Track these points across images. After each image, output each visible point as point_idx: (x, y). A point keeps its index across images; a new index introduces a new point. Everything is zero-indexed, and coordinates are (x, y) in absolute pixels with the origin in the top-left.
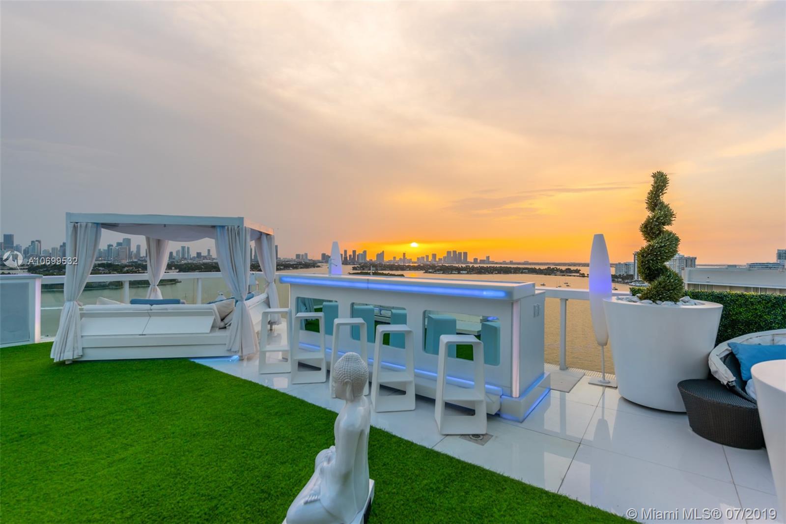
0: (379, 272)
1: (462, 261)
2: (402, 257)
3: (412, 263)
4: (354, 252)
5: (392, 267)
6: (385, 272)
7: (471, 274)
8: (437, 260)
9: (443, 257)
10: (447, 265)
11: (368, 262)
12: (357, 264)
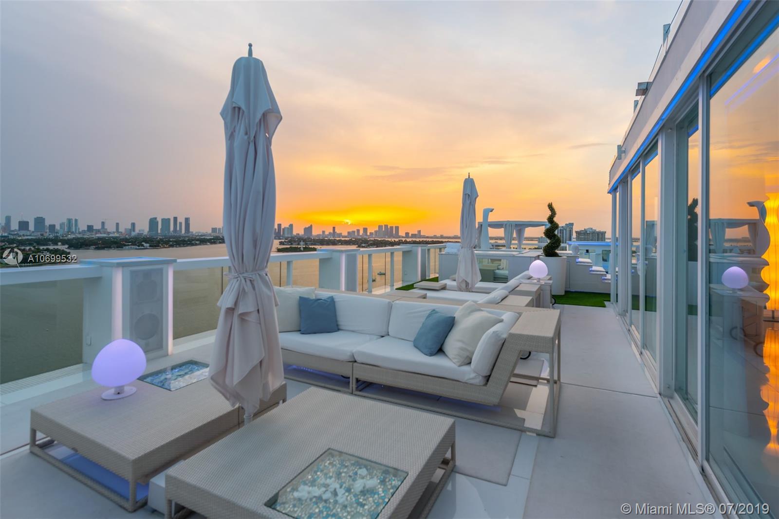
0: (310, 246)
1: (394, 235)
2: (332, 231)
3: (343, 237)
4: (280, 226)
5: (322, 242)
8: (368, 234)
9: (375, 231)
10: (380, 239)
11: (295, 236)
12: (283, 239)
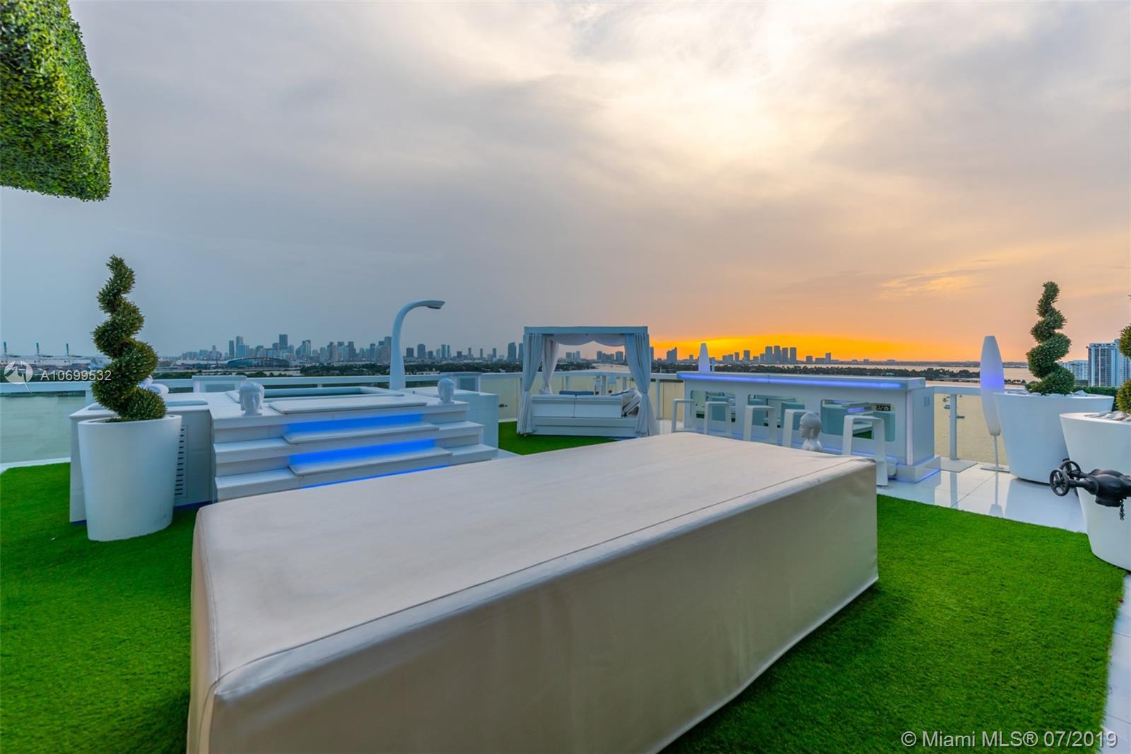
1: (789, 360)
3: (717, 362)
8: (751, 358)
9: (761, 355)
10: (766, 366)
11: (656, 362)
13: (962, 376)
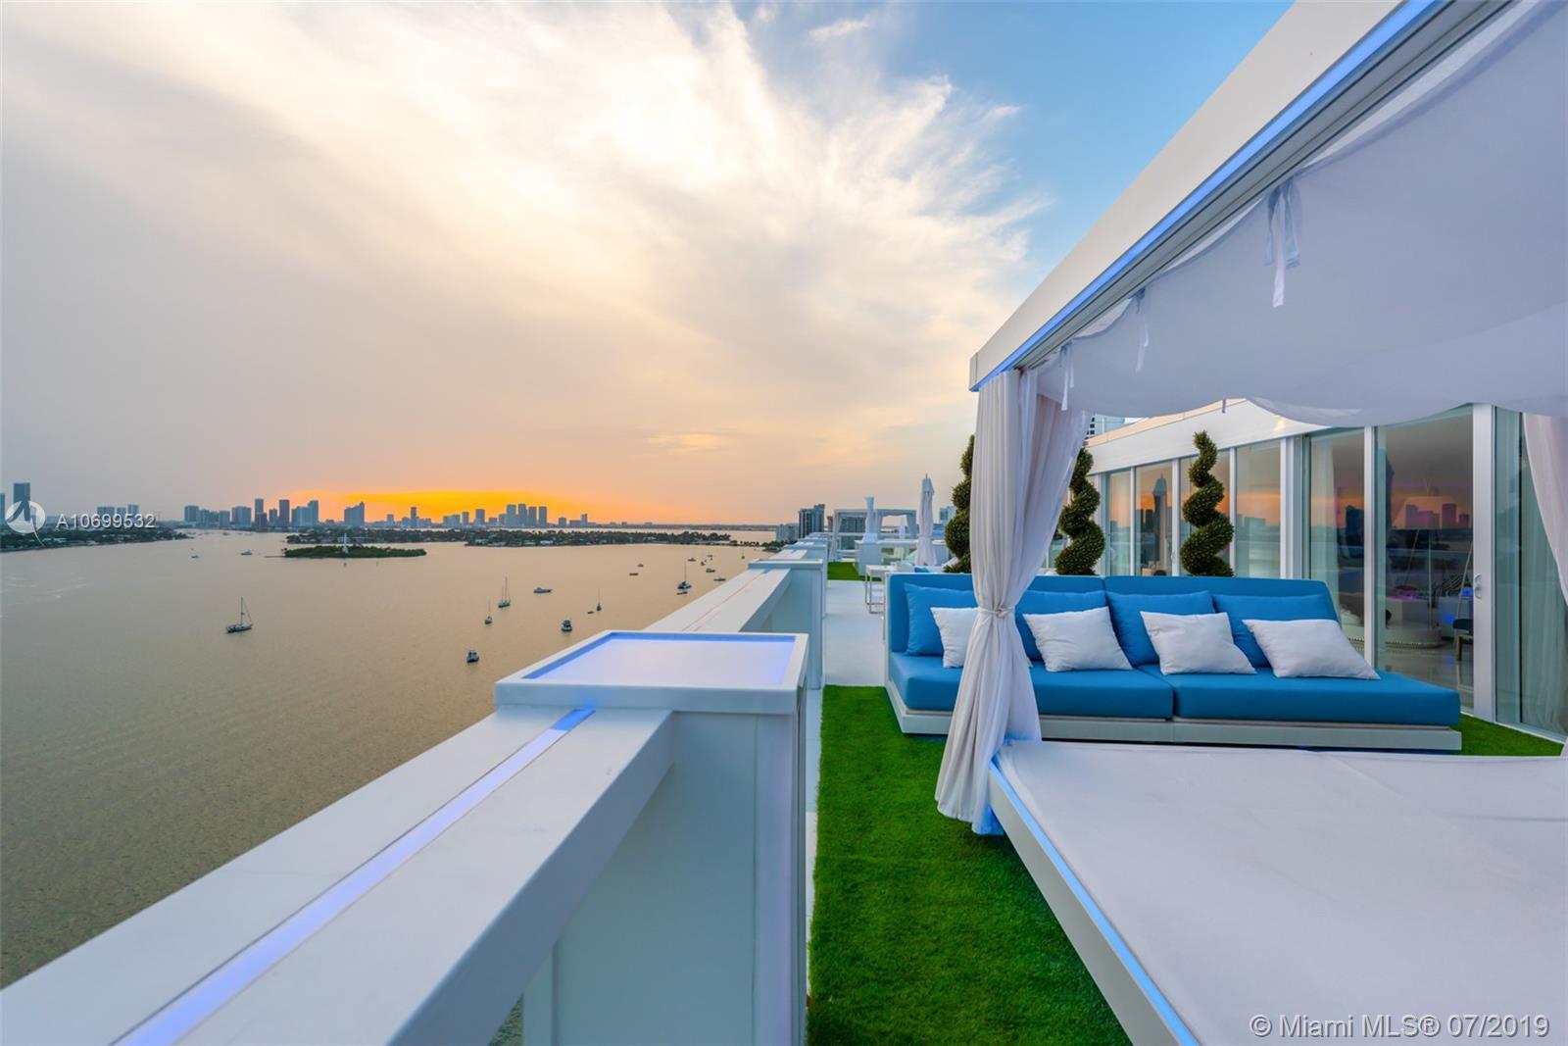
0: (365, 545)
1: (537, 523)
2: (409, 516)
3: (433, 527)
4: (285, 504)
5: (390, 535)
6: (378, 546)
7: (559, 545)
8: (487, 520)
9: (500, 516)
10: (510, 530)
11: (326, 525)
12: (294, 531)
13: (712, 539)
